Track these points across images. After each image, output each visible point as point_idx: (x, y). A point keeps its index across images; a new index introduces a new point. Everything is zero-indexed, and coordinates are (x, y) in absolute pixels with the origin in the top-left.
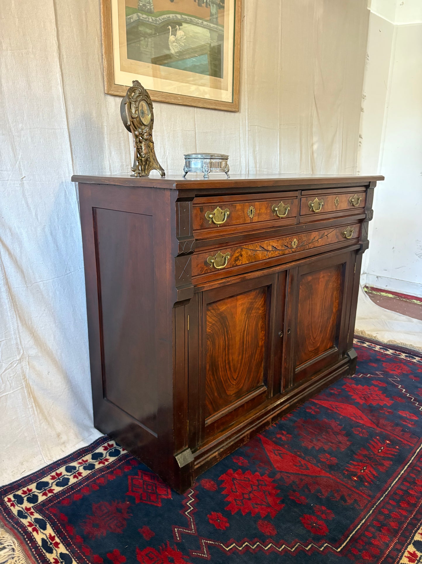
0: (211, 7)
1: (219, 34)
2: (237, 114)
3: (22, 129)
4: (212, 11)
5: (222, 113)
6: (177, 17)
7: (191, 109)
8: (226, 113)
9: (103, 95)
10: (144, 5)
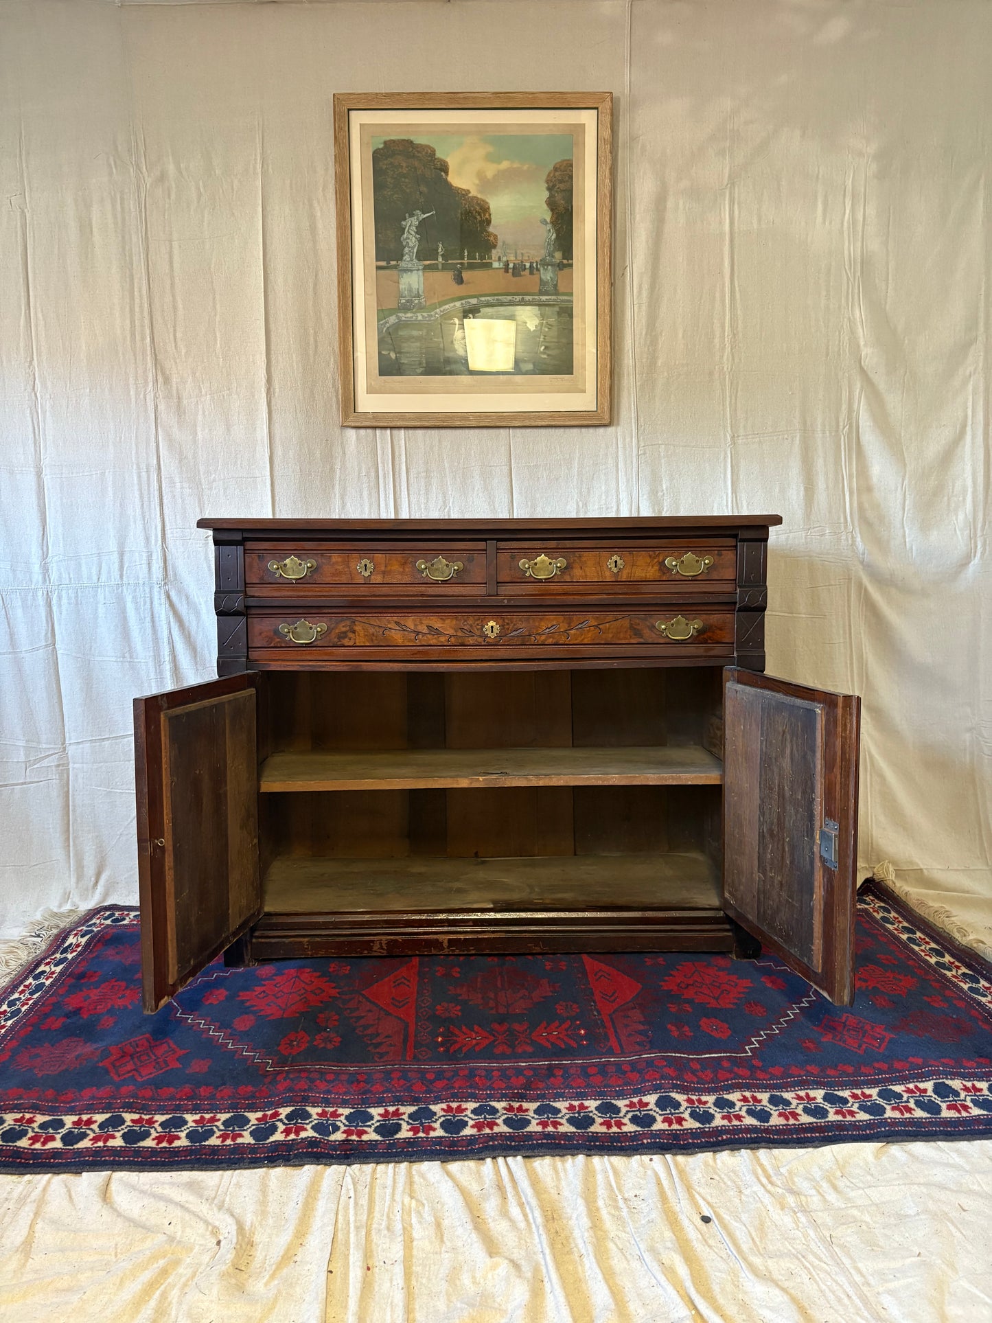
0: (542, 271)
1: (560, 308)
2: (610, 430)
3: (214, 481)
4: (543, 277)
5: (575, 430)
6: (469, 303)
7: (502, 431)
8: (584, 430)
9: (337, 430)
10: (408, 301)
